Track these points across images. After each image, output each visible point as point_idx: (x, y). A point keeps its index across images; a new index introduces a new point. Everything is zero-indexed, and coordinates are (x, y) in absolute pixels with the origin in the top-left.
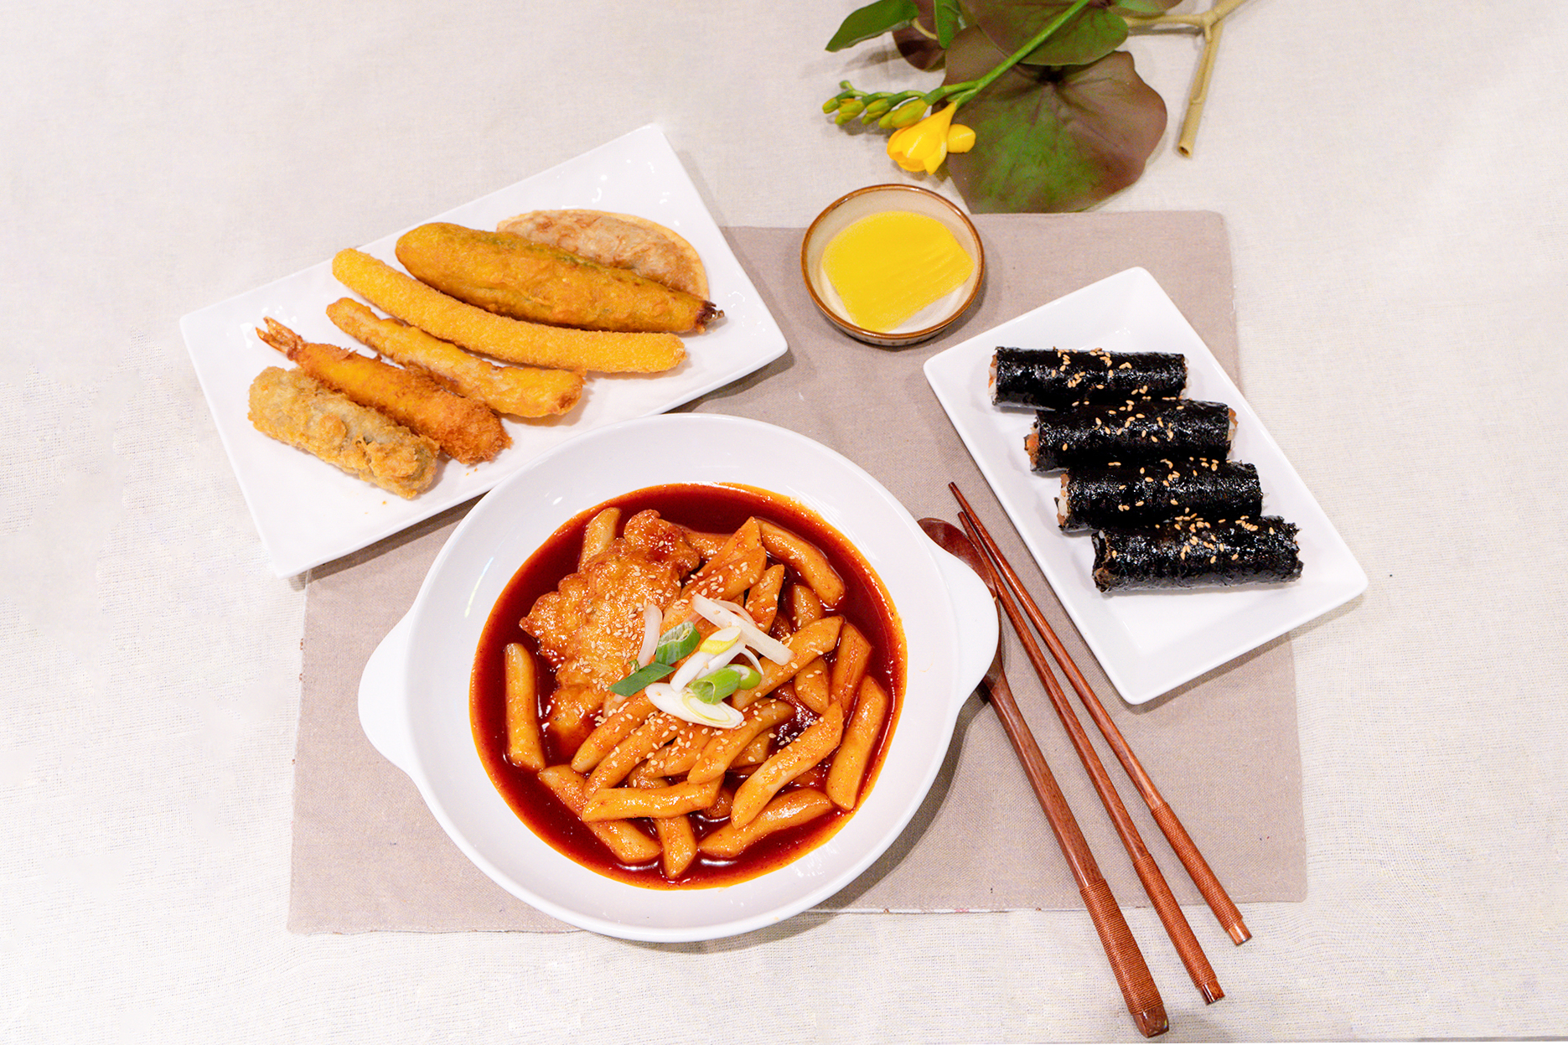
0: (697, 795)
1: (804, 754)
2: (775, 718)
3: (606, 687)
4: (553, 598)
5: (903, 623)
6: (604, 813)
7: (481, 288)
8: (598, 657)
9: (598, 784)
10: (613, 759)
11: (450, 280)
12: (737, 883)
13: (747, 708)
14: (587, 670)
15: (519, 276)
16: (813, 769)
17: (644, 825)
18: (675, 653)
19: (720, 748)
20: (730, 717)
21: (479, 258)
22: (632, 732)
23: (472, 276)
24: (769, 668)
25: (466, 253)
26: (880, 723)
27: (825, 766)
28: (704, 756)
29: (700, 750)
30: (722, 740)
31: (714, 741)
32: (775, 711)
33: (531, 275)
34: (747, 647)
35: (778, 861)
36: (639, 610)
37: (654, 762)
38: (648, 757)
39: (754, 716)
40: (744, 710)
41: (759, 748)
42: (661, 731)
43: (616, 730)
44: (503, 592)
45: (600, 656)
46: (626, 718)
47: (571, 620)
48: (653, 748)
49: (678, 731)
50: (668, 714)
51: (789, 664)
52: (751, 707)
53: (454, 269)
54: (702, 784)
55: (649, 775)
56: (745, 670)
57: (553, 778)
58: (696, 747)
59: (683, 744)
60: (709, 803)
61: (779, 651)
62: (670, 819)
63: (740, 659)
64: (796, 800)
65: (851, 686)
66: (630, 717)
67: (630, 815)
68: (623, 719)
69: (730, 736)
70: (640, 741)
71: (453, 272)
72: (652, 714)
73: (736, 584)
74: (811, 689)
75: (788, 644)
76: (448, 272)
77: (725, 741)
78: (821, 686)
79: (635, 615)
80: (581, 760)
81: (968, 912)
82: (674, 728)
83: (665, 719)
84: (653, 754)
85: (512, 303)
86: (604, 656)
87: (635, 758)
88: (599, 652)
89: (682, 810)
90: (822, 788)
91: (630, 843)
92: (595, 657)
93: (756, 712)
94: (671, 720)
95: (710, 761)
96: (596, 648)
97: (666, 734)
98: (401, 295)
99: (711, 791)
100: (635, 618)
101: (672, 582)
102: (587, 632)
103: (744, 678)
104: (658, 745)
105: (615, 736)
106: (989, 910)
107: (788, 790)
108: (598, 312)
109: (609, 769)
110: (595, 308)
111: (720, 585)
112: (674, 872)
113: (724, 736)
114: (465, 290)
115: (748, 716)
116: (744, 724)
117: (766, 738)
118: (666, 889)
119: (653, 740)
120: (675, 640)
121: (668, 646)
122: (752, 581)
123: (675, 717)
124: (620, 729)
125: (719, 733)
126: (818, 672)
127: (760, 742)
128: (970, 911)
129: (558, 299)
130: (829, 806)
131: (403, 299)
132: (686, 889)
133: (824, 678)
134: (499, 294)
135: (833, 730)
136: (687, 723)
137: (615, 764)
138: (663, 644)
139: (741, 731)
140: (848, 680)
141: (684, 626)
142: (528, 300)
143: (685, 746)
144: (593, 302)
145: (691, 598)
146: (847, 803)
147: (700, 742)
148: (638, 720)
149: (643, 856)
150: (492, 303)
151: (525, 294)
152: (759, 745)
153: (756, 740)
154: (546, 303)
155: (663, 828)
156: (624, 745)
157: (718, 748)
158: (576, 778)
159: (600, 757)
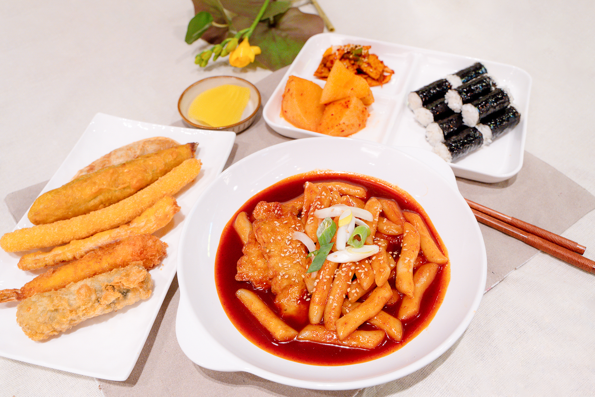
1: (413, 248)
4: (244, 260)
6: (349, 329)
7: (90, 201)
10: (332, 303)
11: (72, 209)
14: (286, 277)
15: (105, 183)
16: (419, 254)
19: (382, 262)
20: (373, 249)
21: (79, 188)
22: (331, 286)
23: (82, 197)
25: (71, 191)
28: (377, 270)
30: (379, 259)
31: (375, 263)
33: (109, 179)
34: (357, 218)
36: (290, 239)
37: (353, 292)
38: (348, 291)
41: (391, 258)
42: (347, 273)
43: (324, 289)
44: (215, 274)
47: (260, 263)
48: (348, 285)
49: (355, 268)
50: (346, 263)
51: (374, 219)
53: (71, 201)
54: (383, 286)
55: (352, 301)
57: (306, 335)
58: (370, 269)
61: (368, 214)
64: (422, 272)
65: (402, 218)
66: (328, 277)
68: (325, 281)
70: (339, 286)
71: (71, 203)
72: (337, 268)
74: (390, 226)
76: (69, 204)
77: (381, 258)
79: (290, 242)
80: (314, 317)
81: (492, 288)
82: (353, 268)
83: (346, 266)
84: (350, 288)
85: (110, 197)
86: (290, 267)
87: (343, 295)
88: (286, 266)
90: (427, 262)
92: (286, 269)
94: (349, 265)
95: (382, 269)
96: (282, 265)
97: (350, 274)
98: (54, 229)
101: (295, 220)
102: (273, 261)
104: (349, 282)
106: (499, 282)
108: (151, 173)
110: (149, 173)
111: (320, 205)
112: (398, 337)
113: (378, 257)
114: (83, 207)
118: (401, 347)
119: (346, 281)
123: (350, 262)
124: (326, 286)
125: (373, 259)
127: (390, 256)
128: (492, 287)
129: (130, 180)
131: (56, 230)
132: (409, 341)
134: (101, 198)
135: (415, 232)
136: (357, 262)
137: (335, 304)
139: (381, 253)
140: (398, 216)
142: (116, 191)
143: (365, 271)
144: (145, 171)
145: (312, 216)
146: (443, 260)
148: (332, 276)
150: (100, 205)
151: (113, 189)
154: (125, 185)
155: (376, 322)
156: (333, 293)
158: (318, 327)
159: (323, 309)
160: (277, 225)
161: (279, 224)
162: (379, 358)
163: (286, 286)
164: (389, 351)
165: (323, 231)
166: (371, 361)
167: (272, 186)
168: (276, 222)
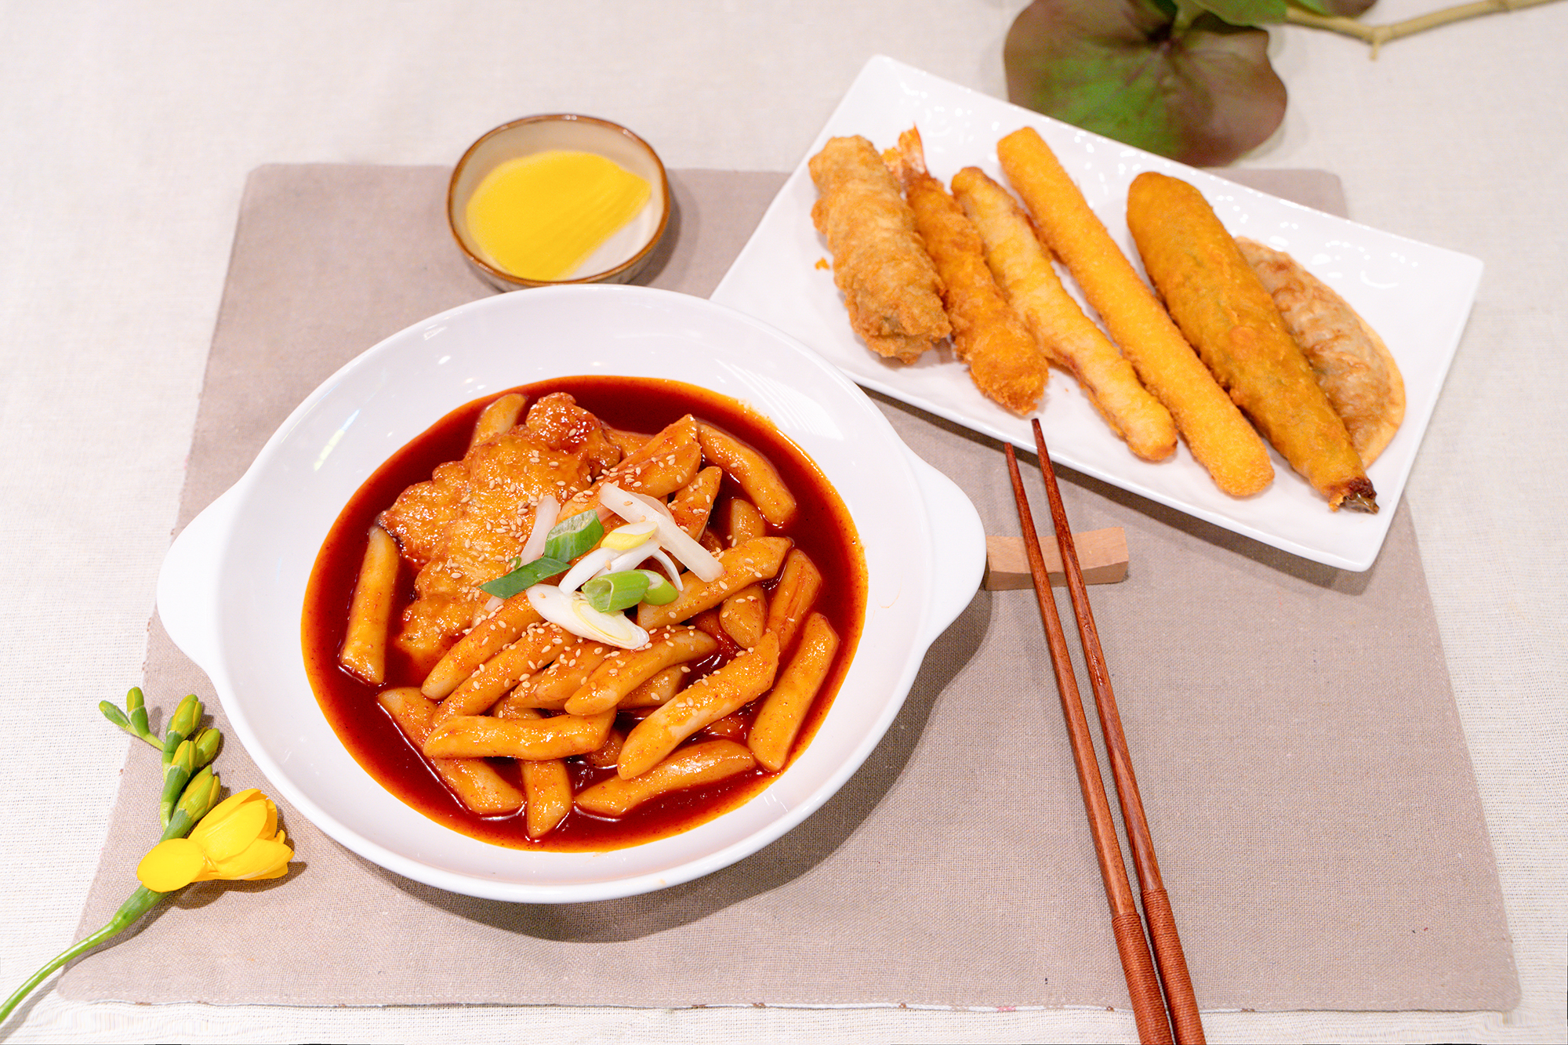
0: (581, 735)
1: (725, 691)
2: (692, 648)
3: (477, 594)
5: (865, 551)
6: (453, 746)
8: (472, 559)
9: (451, 711)
10: (475, 679)
12: (619, 848)
13: (655, 630)
14: (455, 575)
16: (734, 714)
17: (507, 768)
18: (568, 550)
19: (614, 672)
20: (632, 636)
22: (504, 647)
24: (691, 586)
26: (826, 667)
27: (749, 713)
28: (590, 679)
29: (588, 672)
30: (618, 662)
31: (607, 663)
32: (693, 642)
34: (661, 548)
35: (677, 825)
36: (533, 504)
37: (526, 685)
38: (521, 679)
39: (665, 639)
40: (651, 632)
41: (666, 683)
42: (541, 645)
43: (484, 642)
45: (474, 558)
46: (497, 626)
47: (444, 516)
48: (529, 668)
49: (562, 645)
50: (551, 624)
51: (717, 581)
52: (661, 629)
54: (589, 717)
55: (518, 701)
56: (656, 579)
57: (396, 702)
58: (582, 667)
59: (566, 662)
60: (594, 745)
61: (704, 562)
62: (542, 762)
63: (650, 564)
64: (707, 752)
65: (793, 620)
66: (503, 624)
67: (488, 751)
68: (493, 627)
69: (629, 658)
70: (514, 658)
72: (533, 624)
73: (660, 480)
74: (740, 620)
75: (718, 558)
77: (622, 664)
78: (754, 615)
79: (526, 510)
80: (435, 683)
82: (558, 641)
83: (548, 629)
84: (528, 676)
86: (480, 559)
87: (504, 681)
88: (475, 553)
89: (558, 751)
90: (741, 739)
91: (484, 788)
92: (468, 559)
93: (667, 636)
94: (555, 630)
95: (597, 685)
96: (470, 548)
97: (547, 648)
99: (600, 728)
100: (526, 514)
101: (580, 476)
102: (462, 527)
103: (654, 587)
104: (536, 664)
105: (481, 651)
107: (699, 739)
109: (468, 691)
111: (635, 477)
112: (537, 829)
113: (621, 658)
115: (657, 638)
116: (650, 645)
117: (677, 670)
118: (525, 849)
119: (529, 657)
120: (569, 531)
121: (560, 540)
122: (679, 479)
123: (561, 629)
124: (489, 640)
125: (615, 654)
126: (751, 598)
127: (669, 675)
130: (751, 763)
132: (551, 850)
133: (760, 608)
135: (764, 663)
136: (576, 637)
137: (478, 688)
138: (554, 537)
139: (645, 654)
140: (790, 611)
141: (583, 517)
143: (568, 664)
145: (597, 490)
146: (774, 763)
147: (589, 662)
148: (514, 630)
149: (500, 806)
152: (666, 679)
153: (665, 672)
155: (530, 774)
156: (492, 663)
157: (611, 672)
158: (425, 703)
159: (460, 679)
160: (532, 460)
161: (538, 460)
162: (470, 836)
163: (443, 593)
164: (498, 839)
165: (562, 533)
166: (451, 829)
167: (632, 378)
168: (536, 453)
